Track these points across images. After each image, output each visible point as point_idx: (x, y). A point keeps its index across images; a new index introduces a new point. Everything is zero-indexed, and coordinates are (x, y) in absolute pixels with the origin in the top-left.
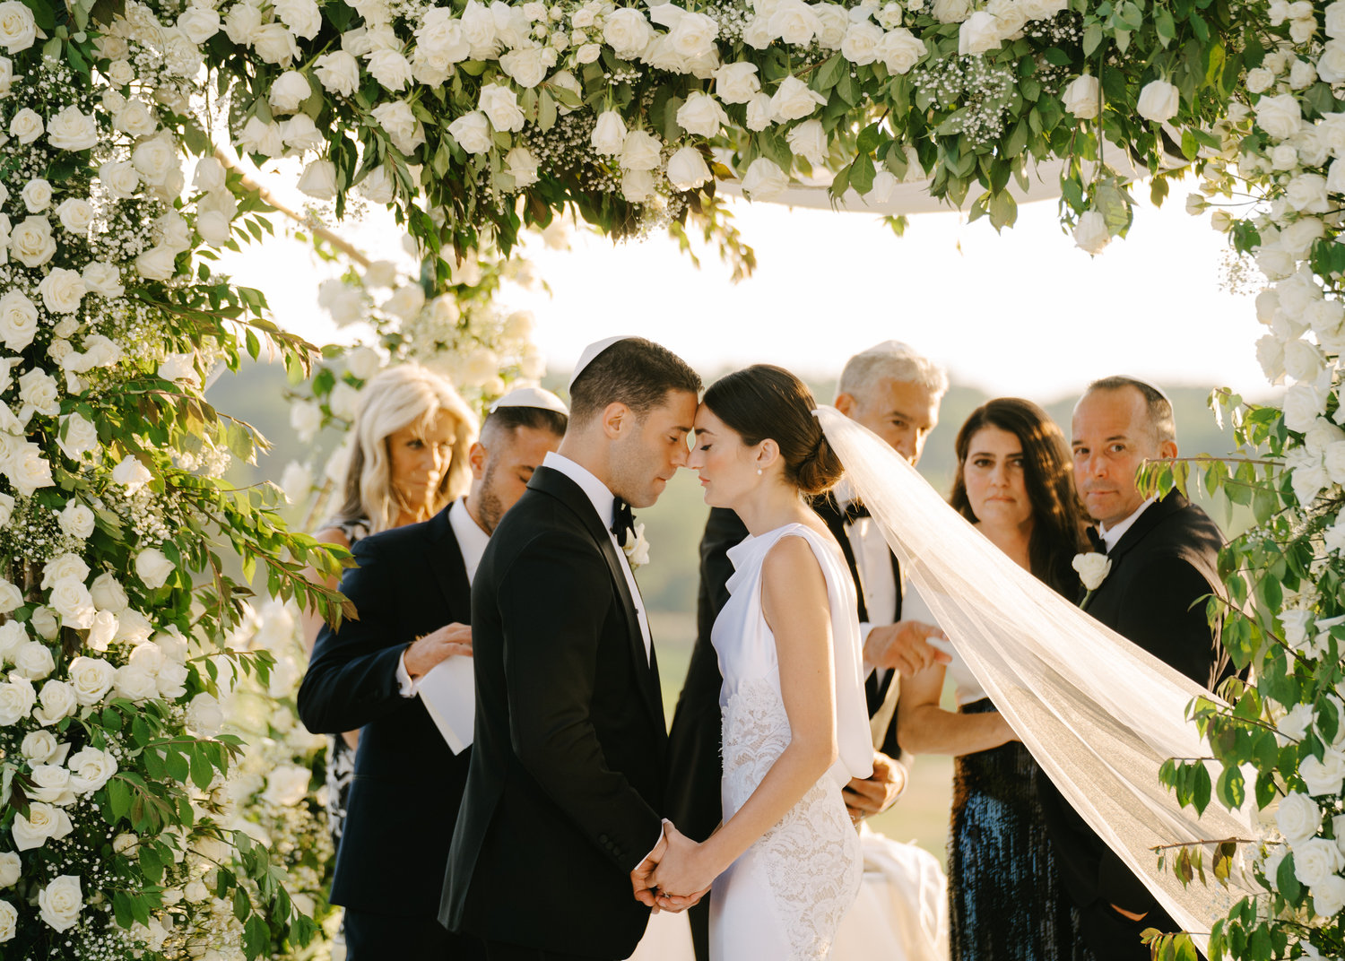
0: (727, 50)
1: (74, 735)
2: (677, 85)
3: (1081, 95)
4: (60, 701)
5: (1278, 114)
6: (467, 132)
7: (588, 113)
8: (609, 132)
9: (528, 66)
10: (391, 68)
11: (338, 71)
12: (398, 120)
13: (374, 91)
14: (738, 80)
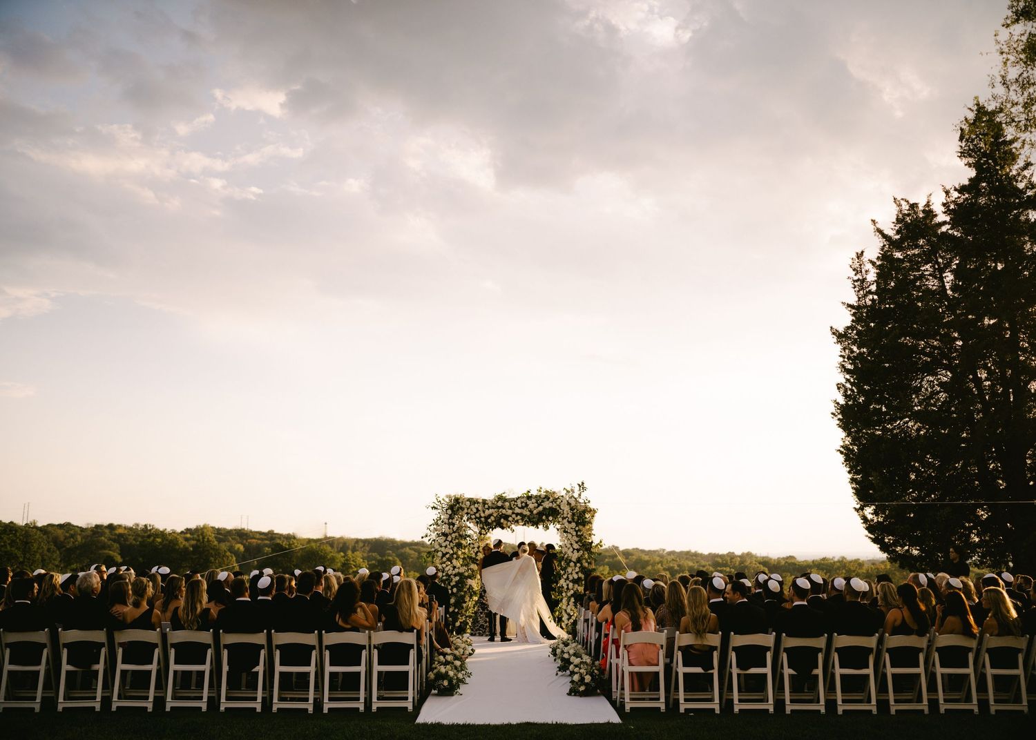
0: (513, 513)
1: (455, 575)
2: (509, 516)
3: (544, 517)
4: (454, 572)
5: (560, 519)
6: (489, 521)
7: (500, 519)
8: (502, 520)
9: (495, 515)
10: (483, 515)
11: (478, 515)
12: (483, 519)
13: (481, 517)
14: (514, 516)
